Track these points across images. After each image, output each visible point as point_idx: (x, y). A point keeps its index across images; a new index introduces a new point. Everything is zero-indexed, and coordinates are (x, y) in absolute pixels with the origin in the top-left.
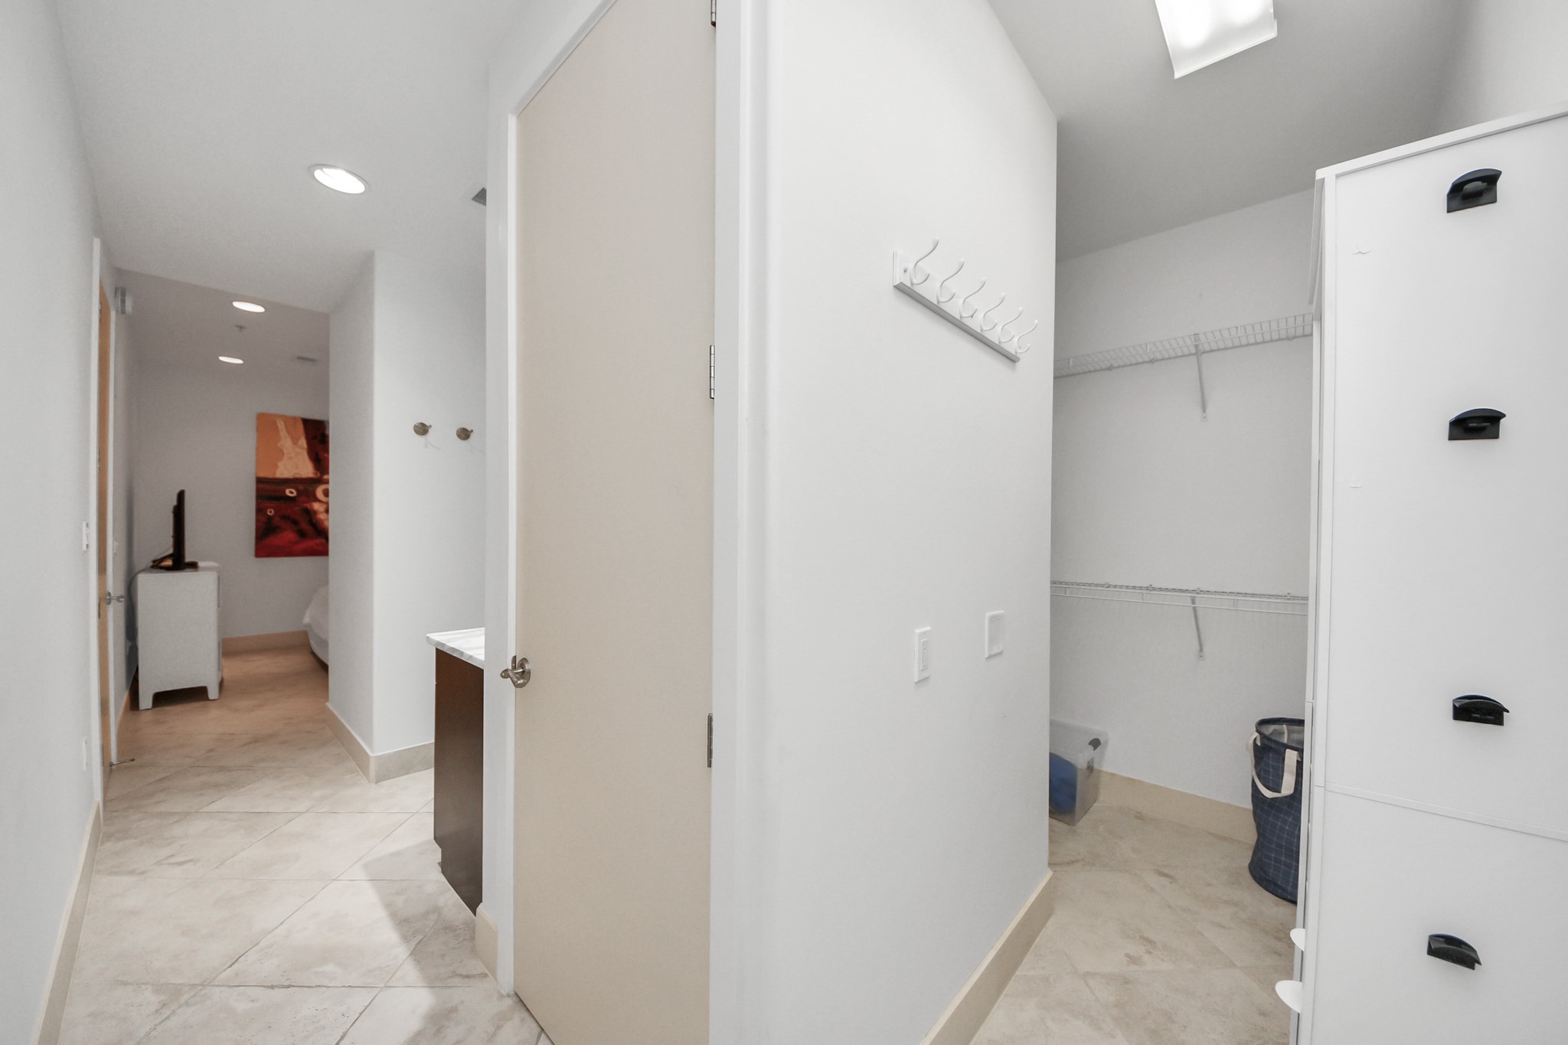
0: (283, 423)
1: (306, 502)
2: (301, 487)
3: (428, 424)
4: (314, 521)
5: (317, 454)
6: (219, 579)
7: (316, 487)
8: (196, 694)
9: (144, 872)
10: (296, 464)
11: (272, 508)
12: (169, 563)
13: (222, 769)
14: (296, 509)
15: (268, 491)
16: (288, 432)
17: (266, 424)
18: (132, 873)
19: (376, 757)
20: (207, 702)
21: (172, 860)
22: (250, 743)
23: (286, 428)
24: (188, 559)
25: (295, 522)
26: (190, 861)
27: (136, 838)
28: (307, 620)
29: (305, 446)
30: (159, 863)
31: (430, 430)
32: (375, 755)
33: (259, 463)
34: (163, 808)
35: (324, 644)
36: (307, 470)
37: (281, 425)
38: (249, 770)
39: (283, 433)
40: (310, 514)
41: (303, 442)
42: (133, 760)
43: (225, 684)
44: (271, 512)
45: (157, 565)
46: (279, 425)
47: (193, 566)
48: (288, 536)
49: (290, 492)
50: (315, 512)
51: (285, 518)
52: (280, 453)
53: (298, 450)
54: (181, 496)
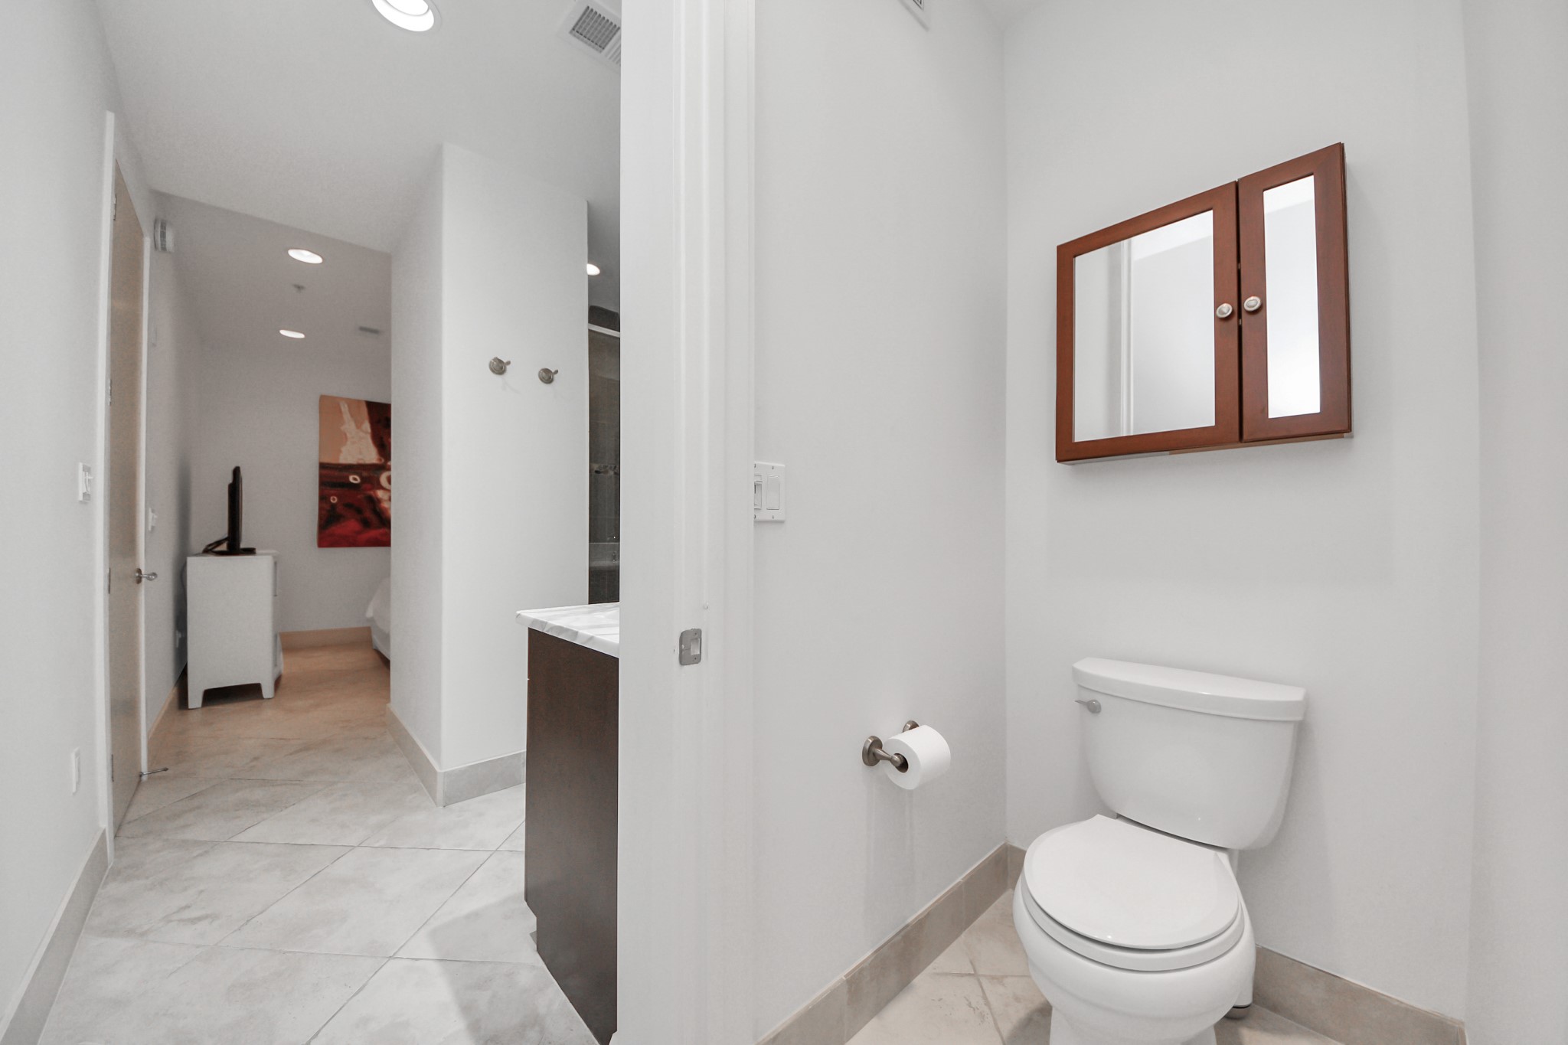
0: (346, 406)
1: (370, 490)
2: (365, 474)
3: (505, 361)
4: (378, 510)
5: (381, 438)
6: (275, 564)
7: (381, 474)
8: (249, 692)
9: (143, 934)
10: (359, 450)
11: (335, 495)
12: (224, 547)
13: (264, 783)
14: (359, 497)
15: (332, 477)
16: (352, 416)
17: (329, 407)
18: (130, 933)
19: (445, 773)
20: (261, 701)
21: (186, 914)
22: (301, 750)
23: (350, 411)
24: (244, 544)
25: (359, 511)
26: (206, 917)
27: (147, 878)
28: (370, 614)
29: (369, 430)
30: (167, 919)
31: (508, 367)
32: (443, 771)
33: (322, 448)
34: (189, 835)
35: (386, 638)
36: (371, 456)
37: (345, 408)
38: (296, 784)
39: (347, 416)
40: (374, 502)
41: (367, 426)
42: (166, 770)
43: (283, 681)
44: (334, 499)
45: (210, 550)
46: (343, 409)
47: (250, 551)
48: (351, 525)
49: (354, 479)
50: (379, 501)
51: (349, 506)
52: (343, 438)
53: (362, 434)
54: (236, 472)
